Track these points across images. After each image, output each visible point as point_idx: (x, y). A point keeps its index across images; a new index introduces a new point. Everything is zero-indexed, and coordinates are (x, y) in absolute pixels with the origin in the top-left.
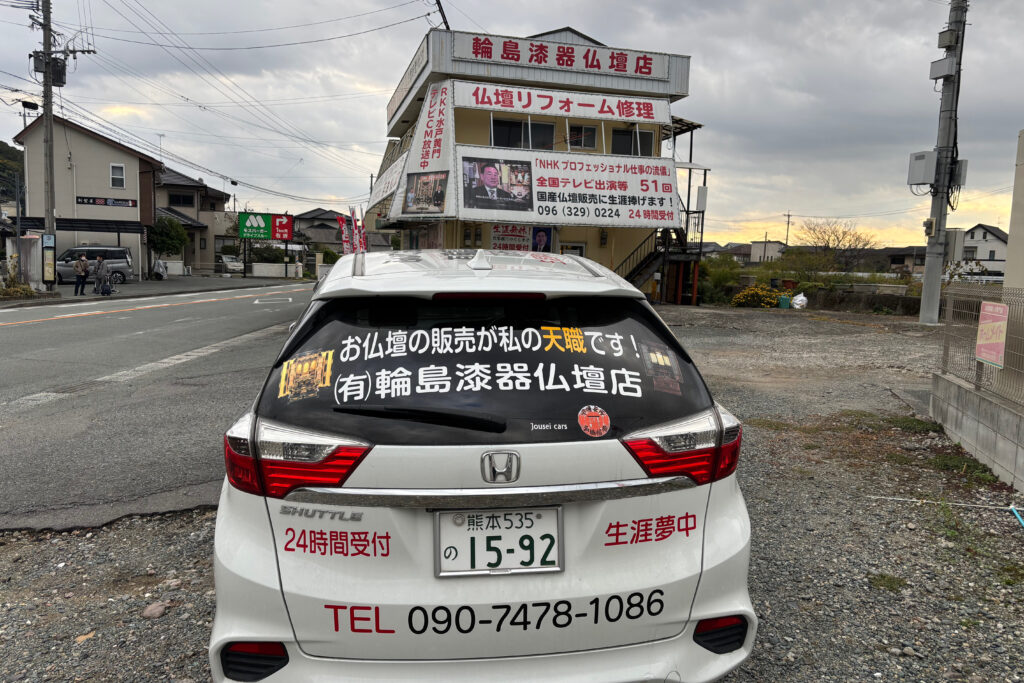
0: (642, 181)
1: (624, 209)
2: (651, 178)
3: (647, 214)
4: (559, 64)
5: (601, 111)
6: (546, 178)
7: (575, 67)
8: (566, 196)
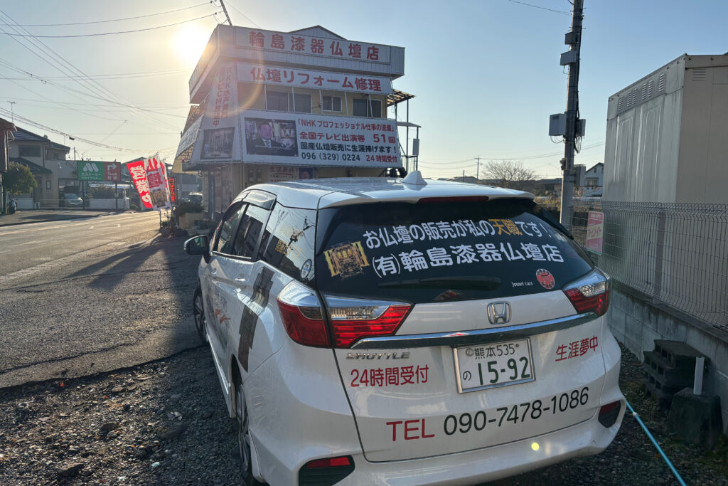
0: (375, 135)
1: (363, 155)
2: (380, 133)
3: (379, 158)
4: (313, 51)
5: (344, 85)
6: (307, 132)
7: (325, 53)
8: (322, 145)
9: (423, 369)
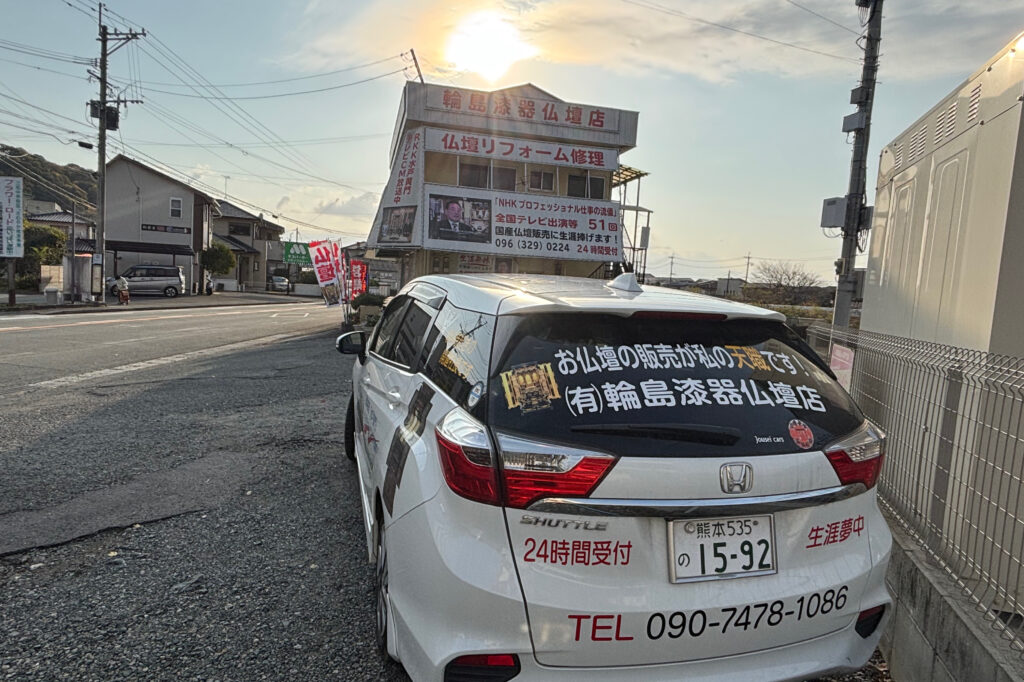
0: (591, 220)
1: (573, 245)
2: (599, 217)
3: (594, 249)
4: (520, 116)
5: (557, 158)
6: (505, 215)
7: (535, 118)
8: (521, 231)
9: (625, 546)
